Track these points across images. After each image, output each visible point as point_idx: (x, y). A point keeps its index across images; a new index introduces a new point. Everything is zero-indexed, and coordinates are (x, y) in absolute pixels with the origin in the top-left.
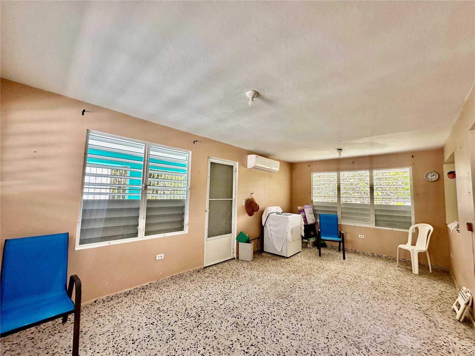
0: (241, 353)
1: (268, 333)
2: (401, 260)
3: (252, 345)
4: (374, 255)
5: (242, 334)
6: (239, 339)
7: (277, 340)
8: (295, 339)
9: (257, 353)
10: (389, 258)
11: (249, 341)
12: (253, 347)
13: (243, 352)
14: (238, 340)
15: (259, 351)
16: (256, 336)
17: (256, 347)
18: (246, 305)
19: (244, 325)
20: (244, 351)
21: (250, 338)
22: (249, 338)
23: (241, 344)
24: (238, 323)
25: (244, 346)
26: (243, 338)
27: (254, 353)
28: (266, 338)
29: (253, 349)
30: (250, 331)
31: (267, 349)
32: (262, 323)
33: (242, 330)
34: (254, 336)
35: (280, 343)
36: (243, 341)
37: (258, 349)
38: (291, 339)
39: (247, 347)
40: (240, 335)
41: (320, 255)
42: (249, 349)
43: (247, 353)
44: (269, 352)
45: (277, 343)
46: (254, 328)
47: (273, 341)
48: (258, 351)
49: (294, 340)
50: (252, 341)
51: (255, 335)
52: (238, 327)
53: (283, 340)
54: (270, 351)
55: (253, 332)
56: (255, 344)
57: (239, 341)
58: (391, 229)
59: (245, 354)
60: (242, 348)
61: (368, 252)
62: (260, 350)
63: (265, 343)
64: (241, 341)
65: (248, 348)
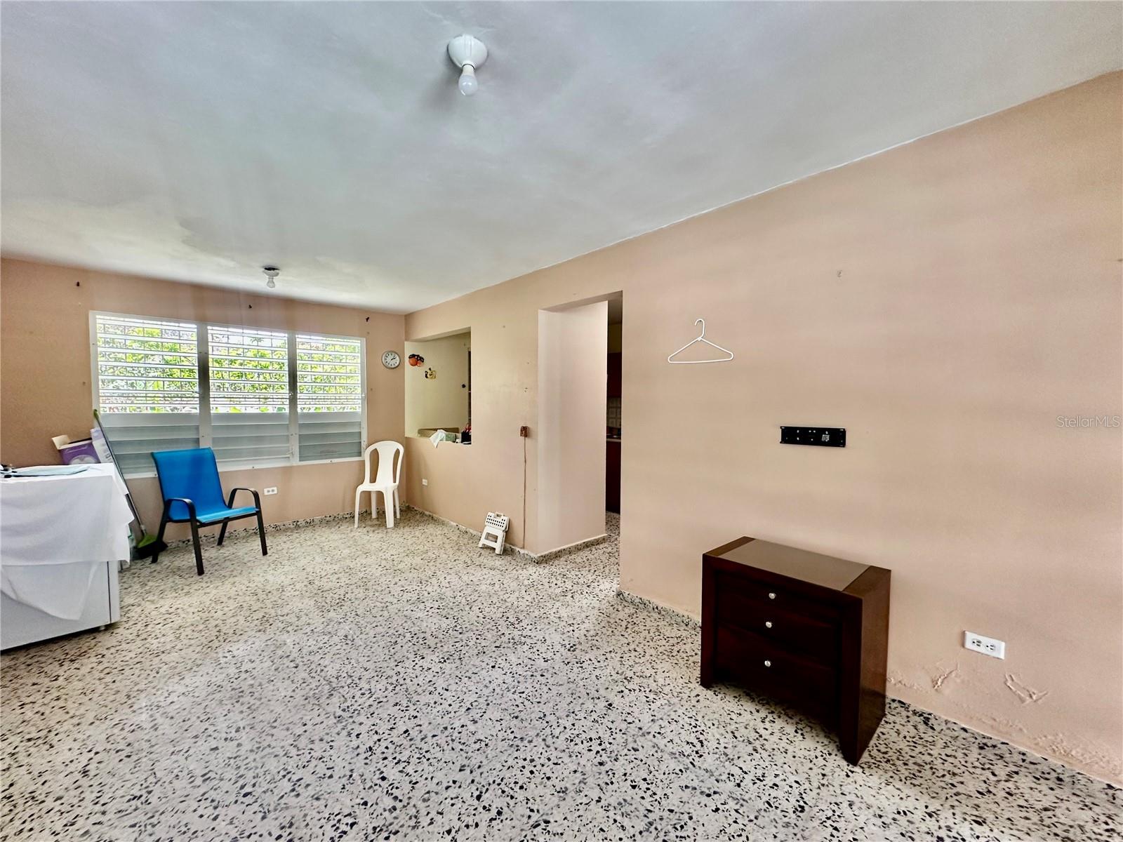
0: (500, 826)
1: (449, 755)
2: (347, 516)
3: (479, 798)
4: (298, 523)
5: (432, 819)
6: (448, 829)
7: (475, 743)
8: (484, 710)
9: (506, 789)
10: (328, 519)
11: (463, 802)
12: (484, 797)
13: (499, 821)
14: (449, 832)
15: (499, 784)
16: (451, 784)
17: (487, 790)
18: (295, 793)
19: (394, 808)
20: (495, 819)
21: (452, 799)
22: (453, 802)
23: (467, 826)
24: (375, 828)
25: (477, 819)
26: (447, 816)
27: (504, 795)
28: (466, 762)
29: (493, 797)
30: (427, 795)
31: (499, 766)
32: (409, 763)
33: (416, 817)
34: (447, 788)
35: (486, 738)
36: (459, 819)
37: (495, 786)
38: (481, 717)
39: (480, 809)
40: (431, 823)
41: (201, 571)
42: (490, 806)
43: (499, 813)
44: (507, 765)
45: (486, 745)
46: (417, 782)
47: (478, 750)
48: (500, 786)
49: (485, 712)
50: (467, 796)
51: (445, 785)
52: (393, 828)
53: (480, 732)
54: (506, 762)
55: (432, 786)
56: (477, 789)
57: (453, 831)
58: (328, 461)
59: (503, 817)
60: (483, 825)
61: (285, 523)
62: (499, 781)
63: (479, 767)
64: (457, 824)
65: (484, 808)
